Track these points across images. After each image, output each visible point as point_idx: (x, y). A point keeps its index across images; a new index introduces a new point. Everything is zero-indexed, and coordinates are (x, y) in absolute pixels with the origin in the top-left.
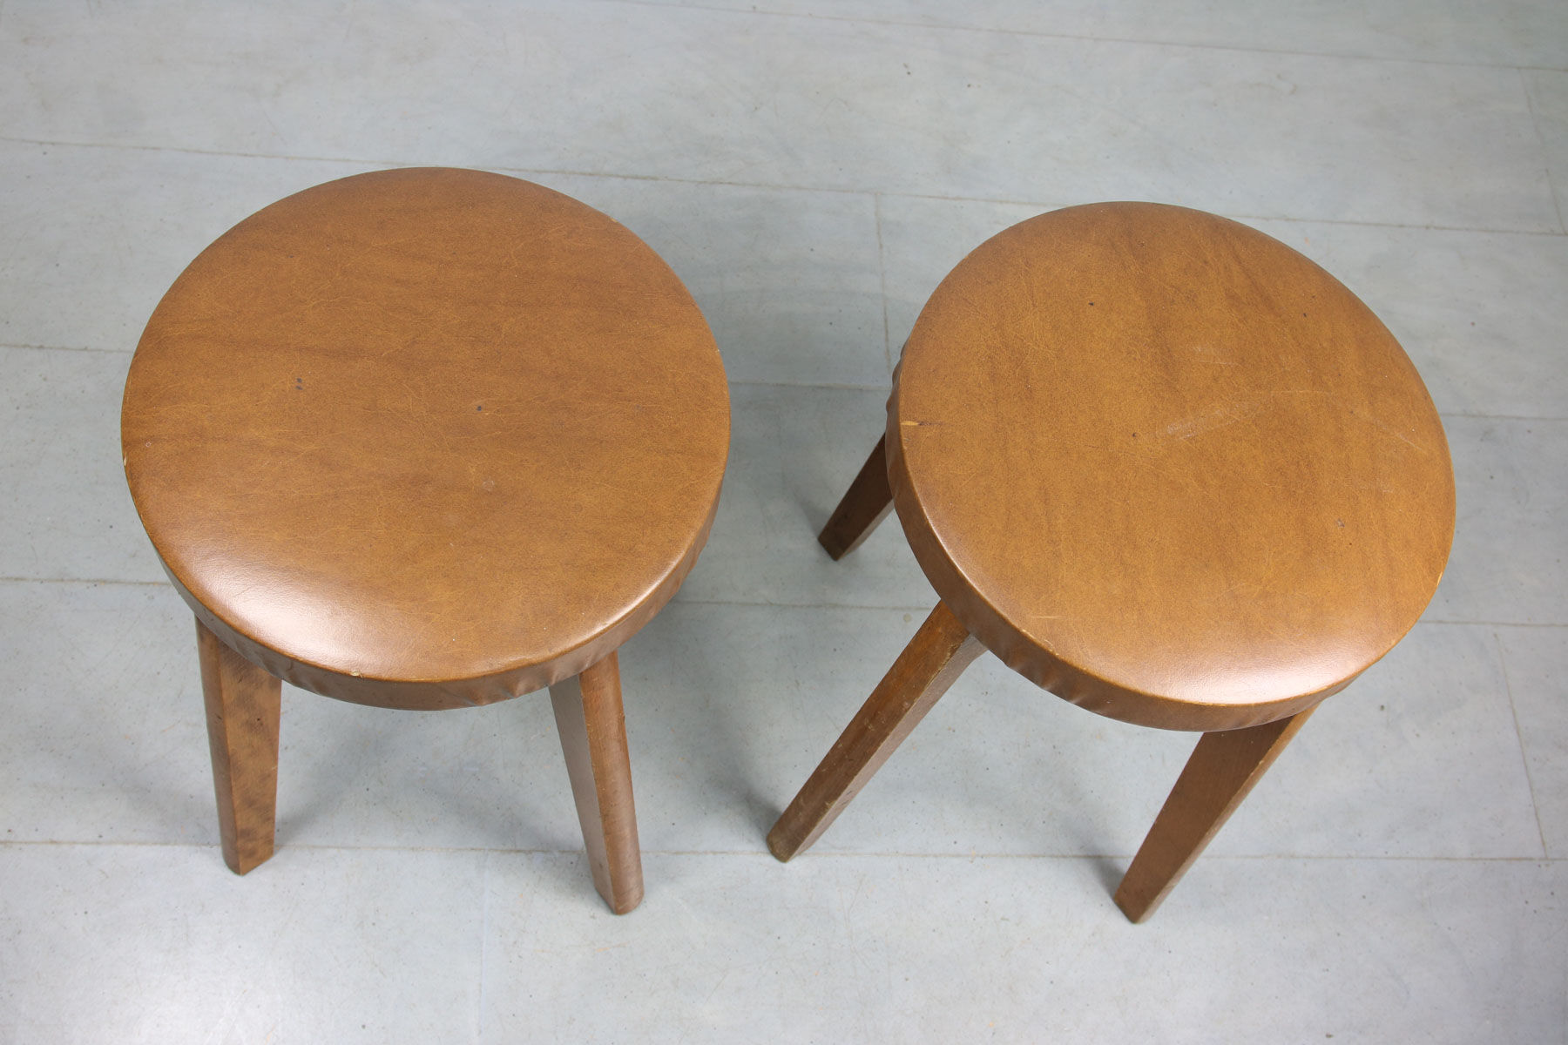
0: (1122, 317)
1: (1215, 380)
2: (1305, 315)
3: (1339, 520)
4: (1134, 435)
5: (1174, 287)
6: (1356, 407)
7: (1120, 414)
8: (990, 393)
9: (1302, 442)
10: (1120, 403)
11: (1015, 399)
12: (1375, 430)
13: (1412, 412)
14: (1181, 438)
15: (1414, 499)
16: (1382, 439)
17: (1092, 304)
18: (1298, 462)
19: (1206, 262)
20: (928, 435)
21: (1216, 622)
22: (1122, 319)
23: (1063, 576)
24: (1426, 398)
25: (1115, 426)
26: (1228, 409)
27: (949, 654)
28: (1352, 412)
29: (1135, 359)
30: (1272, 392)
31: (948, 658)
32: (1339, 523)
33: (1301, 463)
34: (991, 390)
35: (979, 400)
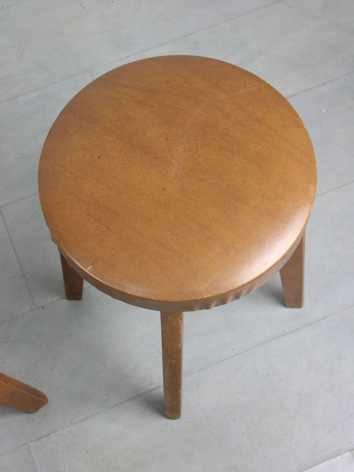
0: (113, 151)
1: (167, 139)
2: (168, 82)
3: (256, 144)
4: (164, 189)
5: (117, 120)
6: (218, 97)
7: (152, 186)
8: (103, 228)
9: (216, 130)
10: (148, 183)
11: (114, 221)
12: (232, 99)
13: (236, 78)
14: (179, 173)
15: (269, 109)
16: (238, 99)
17: (99, 157)
18: (223, 138)
19: (117, 99)
20: (100, 266)
21: (259, 223)
22: (115, 152)
23: (197, 265)
24: (234, 68)
25: (155, 193)
26: (182, 145)
27: (181, 321)
28: (219, 101)
29: (135, 161)
30: (188, 122)
31: (181, 322)
32: (258, 144)
33: (224, 137)
34: (102, 227)
35: (103, 235)
